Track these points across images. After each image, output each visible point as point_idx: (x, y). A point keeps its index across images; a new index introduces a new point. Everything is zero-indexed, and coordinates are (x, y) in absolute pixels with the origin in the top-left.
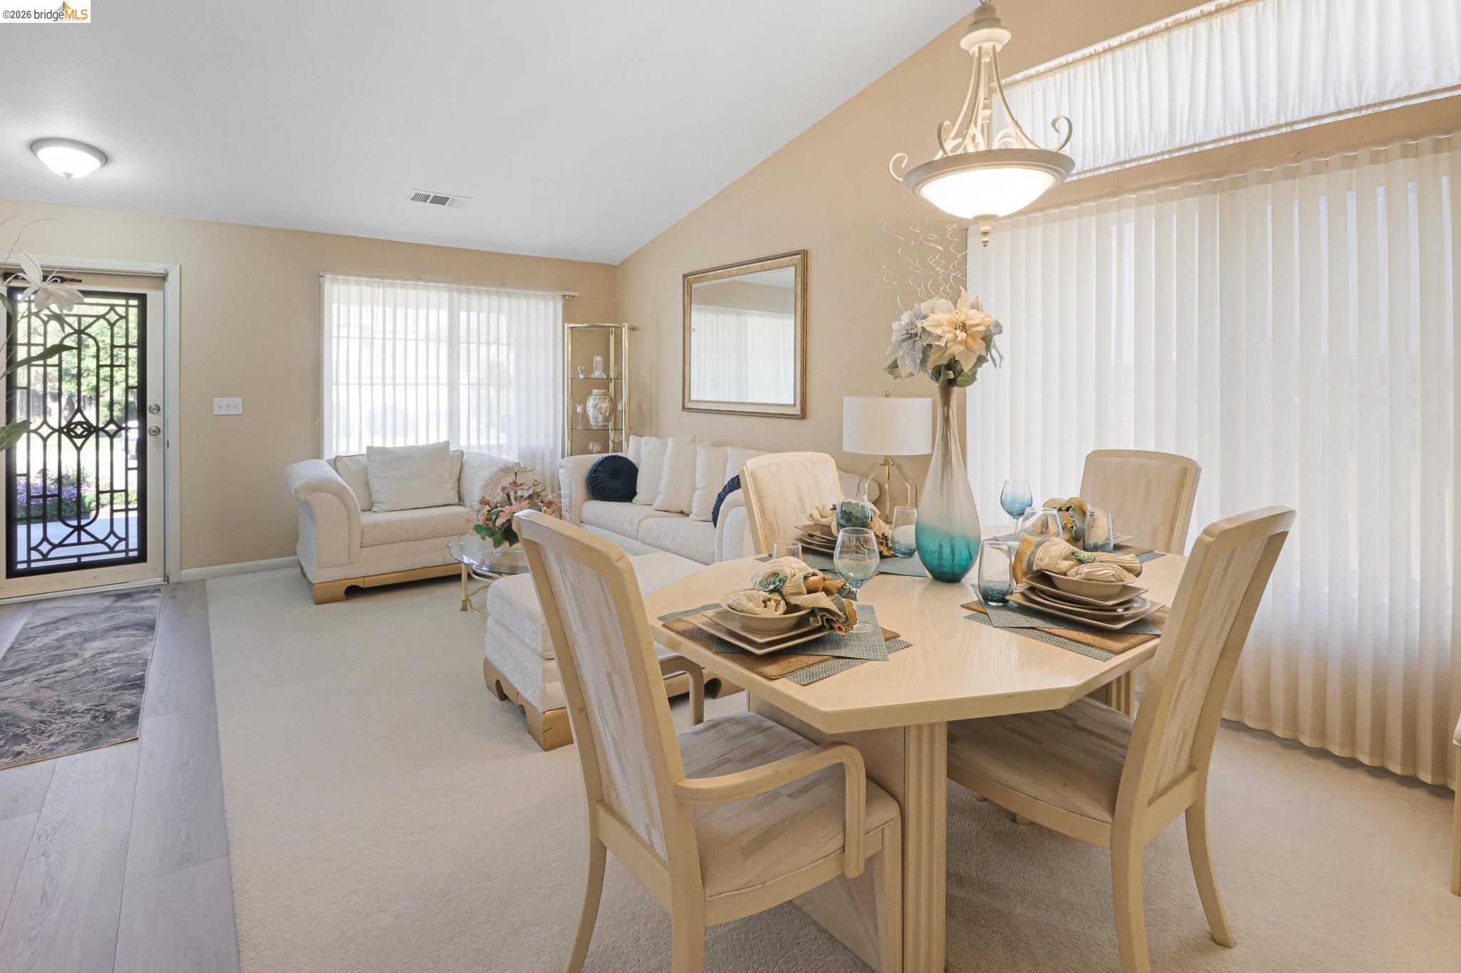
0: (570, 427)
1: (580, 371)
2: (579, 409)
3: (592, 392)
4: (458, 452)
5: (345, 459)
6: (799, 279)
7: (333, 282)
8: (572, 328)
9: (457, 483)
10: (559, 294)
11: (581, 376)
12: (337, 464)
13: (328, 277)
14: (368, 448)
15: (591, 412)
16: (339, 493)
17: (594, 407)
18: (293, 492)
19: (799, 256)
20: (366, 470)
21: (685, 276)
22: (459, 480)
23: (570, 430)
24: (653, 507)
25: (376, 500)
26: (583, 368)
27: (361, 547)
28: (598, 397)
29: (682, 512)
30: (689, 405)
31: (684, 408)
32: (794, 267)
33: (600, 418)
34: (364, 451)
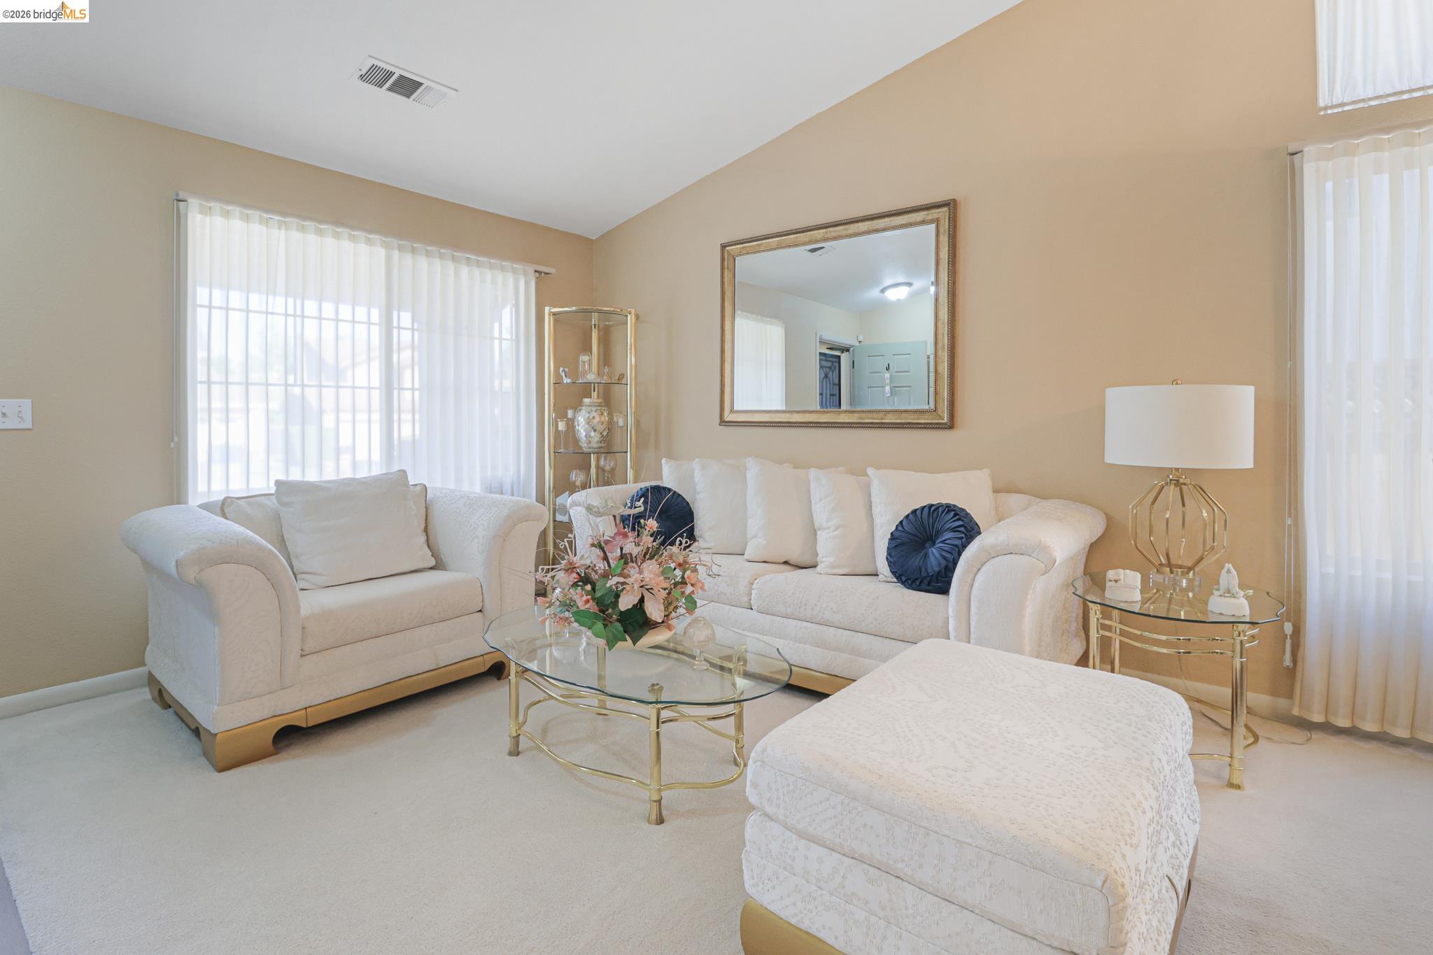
0: (552, 451)
1: (563, 374)
2: (562, 426)
3: (581, 402)
4: (418, 486)
5: (238, 501)
6: (944, 239)
7: (207, 211)
8: (554, 314)
9: (424, 534)
10: (530, 269)
11: (566, 380)
12: (227, 510)
13: (194, 203)
14: (278, 483)
15: (582, 429)
16: (258, 562)
17: (585, 423)
18: (173, 564)
19: (945, 209)
20: (277, 518)
21: (723, 247)
22: (426, 530)
23: (552, 454)
24: (746, 557)
25: (305, 570)
26: (566, 370)
27: (302, 656)
28: (594, 409)
29: (786, 563)
30: (728, 417)
31: (723, 422)
32: (934, 226)
33: (595, 437)
34: (273, 490)
